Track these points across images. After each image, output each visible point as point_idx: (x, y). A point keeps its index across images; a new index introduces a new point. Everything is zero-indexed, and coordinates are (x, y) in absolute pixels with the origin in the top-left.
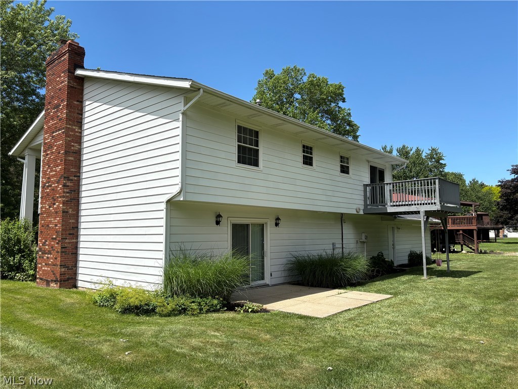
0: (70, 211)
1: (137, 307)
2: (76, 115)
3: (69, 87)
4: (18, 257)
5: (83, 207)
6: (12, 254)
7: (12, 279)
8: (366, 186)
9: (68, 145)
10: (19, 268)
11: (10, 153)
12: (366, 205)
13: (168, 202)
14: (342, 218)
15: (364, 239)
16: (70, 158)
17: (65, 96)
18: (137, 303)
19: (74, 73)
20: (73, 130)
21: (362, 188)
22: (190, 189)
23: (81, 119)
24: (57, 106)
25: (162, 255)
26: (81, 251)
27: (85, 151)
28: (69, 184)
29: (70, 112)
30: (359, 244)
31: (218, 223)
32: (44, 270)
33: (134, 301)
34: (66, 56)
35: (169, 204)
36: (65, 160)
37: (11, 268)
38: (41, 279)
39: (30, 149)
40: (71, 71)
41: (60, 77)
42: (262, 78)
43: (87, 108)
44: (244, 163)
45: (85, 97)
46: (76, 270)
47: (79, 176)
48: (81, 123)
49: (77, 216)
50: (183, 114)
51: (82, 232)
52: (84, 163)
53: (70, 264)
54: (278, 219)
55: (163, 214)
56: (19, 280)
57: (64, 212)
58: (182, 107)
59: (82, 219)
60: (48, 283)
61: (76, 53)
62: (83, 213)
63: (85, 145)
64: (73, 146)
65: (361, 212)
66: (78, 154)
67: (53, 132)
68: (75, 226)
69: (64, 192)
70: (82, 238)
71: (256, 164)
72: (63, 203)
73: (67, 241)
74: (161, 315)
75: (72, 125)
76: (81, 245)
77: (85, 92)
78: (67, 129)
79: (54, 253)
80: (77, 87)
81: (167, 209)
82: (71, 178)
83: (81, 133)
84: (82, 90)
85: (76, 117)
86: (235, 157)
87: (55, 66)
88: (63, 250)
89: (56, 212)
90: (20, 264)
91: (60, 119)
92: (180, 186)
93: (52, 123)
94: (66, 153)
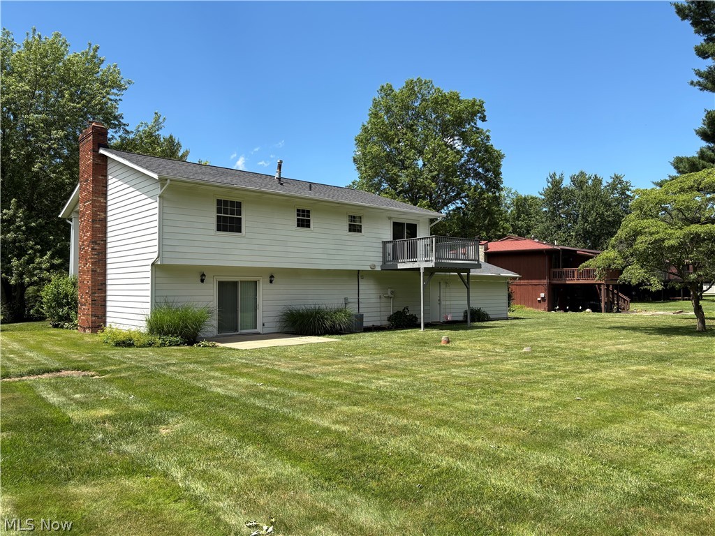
0: (98, 270)
1: (124, 342)
2: (101, 188)
3: (94, 164)
4: (66, 309)
5: (109, 266)
6: (61, 305)
7: (62, 327)
8: (384, 243)
9: (94, 215)
10: (67, 318)
11: (60, 216)
12: (384, 261)
13: (153, 264)
14: (359, 275)
15: (389, 294)
16: (97, 225)
17: (91, 173)
18: (123, 339)
19: (98, 152)
20: (99, 202)
21: (381, 245)
22: (166, 255)
23: (106, 191)
24: (86, 181)
25: (149, 306)
26: (108, 304)
27: (109, 219)
28: (96, 247)
29: (95, 186)
30: (384, 300)
31: (202, 281)
32: (82, 319)
33: (121, 338)
34: (91, 137)
35: (154, 267)
36: (93, 227)
37: (61, 318)
38: (81, 327)
39: (76, 212)
40: (95, 151)
41: (87, 154)
42: (377, 96)
43: (110, 182)
44: (225, 230)
45: (109, 172)
46: (105, 319)
47: (106, 241)
48: (106, 194)
49: (104, 274)
50: (159, 197)
51: (109, 287)
52: (109, 229)
53: (100, 314)
54: (272, 276)
55: (149, 274)
56: (67, 328)
57: (92, 271)
58: (159, 192)
59: (109, 277)
60: (84, 329)
61: (99, 134)
62: (109, 272)
63: (109, 214)
64: (99, 215)
65: (378, 268)
66: (104, 221)
67: (85, 203)
68: (104, 282)
69: (92, 254)
70: (109, 293)
71: (239, 230)
72: (92, 264)
73: (96, 295)
74: (137, 347)
75: (98, 197)
76: (108, 298)
77: (109, 167)
78: (94, 201)
79: (87, 304)
80: (101, 163)
81: (152, 270)
82: (98, 242)
83: (106, 203)
84: (106, 166)
85: (101, 190)
86: (215, 226)
87: (84, 144)
88: (94, 302)
89: (88, 271)
90: (69, 315)
91: (89, 192)
92: (157, 253)
93: (84, 194)
94: (93, 221)
